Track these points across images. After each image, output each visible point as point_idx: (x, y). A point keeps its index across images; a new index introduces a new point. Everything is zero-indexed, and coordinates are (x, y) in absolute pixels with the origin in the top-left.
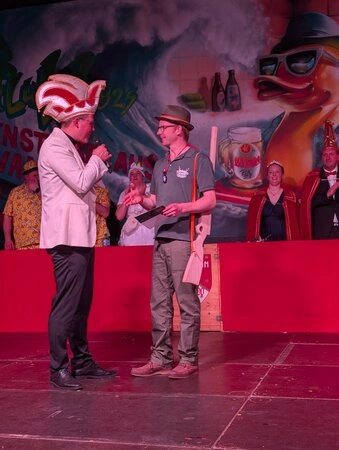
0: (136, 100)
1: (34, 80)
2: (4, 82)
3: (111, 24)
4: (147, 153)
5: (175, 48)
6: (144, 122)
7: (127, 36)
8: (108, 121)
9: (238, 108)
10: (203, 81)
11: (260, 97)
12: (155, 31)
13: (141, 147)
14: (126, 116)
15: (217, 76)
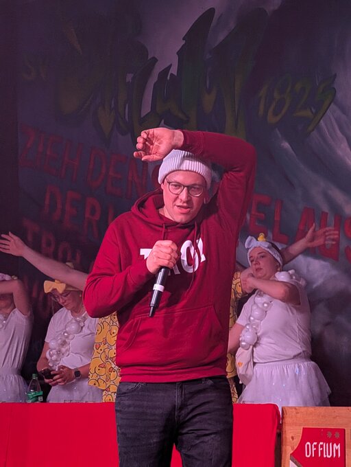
0: (333, 100)
1: (174, 71)
2: (129, 78)
6: (345, 145)
8: (286, 145)
14: (315, 134)
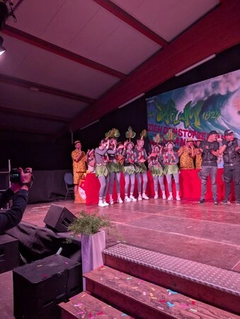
0: (220, 115)
1: (182, 112)
2: (172, 114)
3: (210, 89)
5: (236, 94)
6: (223, 122)
7: (216, 92)
8: (209, 123)
12: (228, 88)
14: (216, 121)
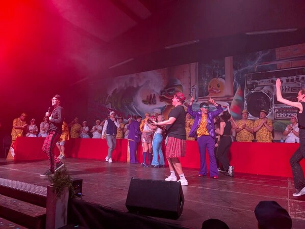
0: (133, 101)
1: (111, 96)
2: (104, 97)
3: (128, 82)
4: (134, 115)
5: (142, 88)
7: (132, 85)
8: (126, 106)
9: (156, 104)
10: (148, 96)
11: (161, 101)
12: (138, 84)
13: (133, 113)
14: (130, 105)
15: (151, 95)
